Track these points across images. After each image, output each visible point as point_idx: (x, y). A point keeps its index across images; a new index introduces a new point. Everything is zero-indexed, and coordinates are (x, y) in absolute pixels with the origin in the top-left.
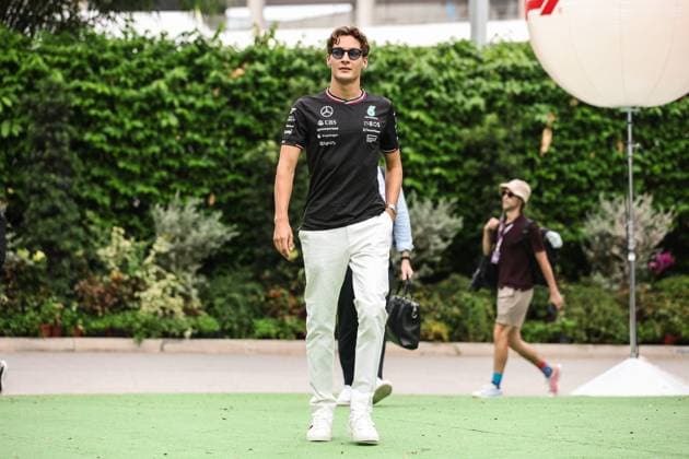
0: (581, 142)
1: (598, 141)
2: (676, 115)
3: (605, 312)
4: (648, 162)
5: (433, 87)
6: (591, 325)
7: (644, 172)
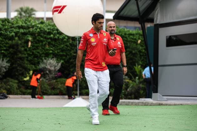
0: (38, 45)
1: (42, 45)
2: (61, 39)
3: (45, 87)
4: (54, 50)
5: (2, 30)
6: (42, 91)
7: (53, 53)
